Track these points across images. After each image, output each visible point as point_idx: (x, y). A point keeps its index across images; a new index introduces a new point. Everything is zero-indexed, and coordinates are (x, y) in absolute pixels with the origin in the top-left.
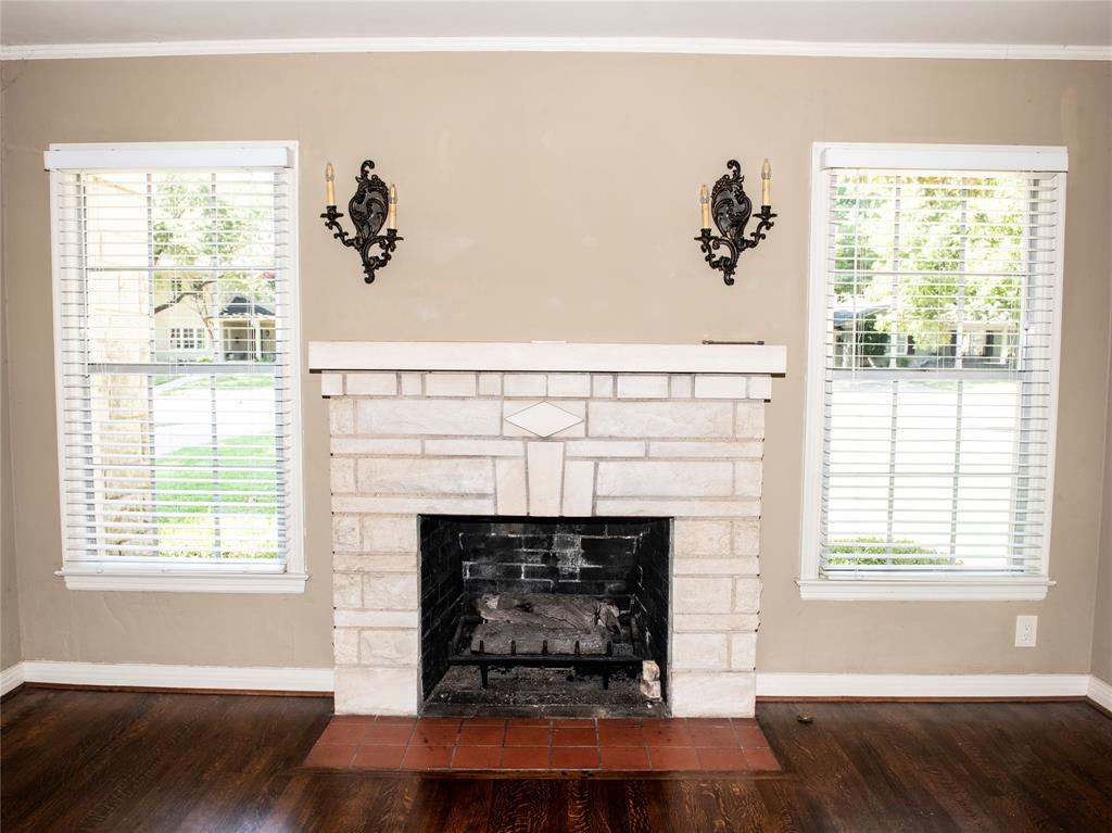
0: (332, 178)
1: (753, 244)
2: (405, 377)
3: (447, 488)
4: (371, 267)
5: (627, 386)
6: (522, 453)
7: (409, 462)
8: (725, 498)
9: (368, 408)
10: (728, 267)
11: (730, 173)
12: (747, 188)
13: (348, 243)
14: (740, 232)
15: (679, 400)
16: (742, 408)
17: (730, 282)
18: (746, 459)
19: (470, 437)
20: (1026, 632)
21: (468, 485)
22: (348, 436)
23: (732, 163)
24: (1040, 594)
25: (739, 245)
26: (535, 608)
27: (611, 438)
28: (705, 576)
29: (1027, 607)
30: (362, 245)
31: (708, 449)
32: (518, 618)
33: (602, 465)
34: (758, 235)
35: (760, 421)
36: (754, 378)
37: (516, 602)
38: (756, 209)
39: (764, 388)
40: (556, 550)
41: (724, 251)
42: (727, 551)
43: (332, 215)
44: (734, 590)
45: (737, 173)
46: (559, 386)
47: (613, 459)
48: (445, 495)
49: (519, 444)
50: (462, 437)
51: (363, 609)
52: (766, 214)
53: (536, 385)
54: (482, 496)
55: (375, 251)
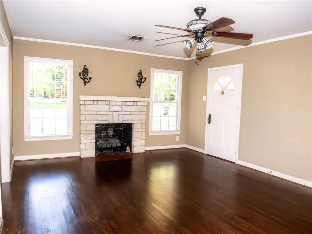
0: (80, 68)
1: (143, 83)
2: (94, 102)
3: (100, 119)
4: (85, 83)
5: (128, 104)
6: (112, 114)
7: (95, 115)
8: (141, 120)
9: (87, 106)
10: (139, 86)
11: (140, 72)
12: (143, 74)
13: (82, 79)
14: (141, 81)
15: (135, 105)
16: (143, 107)
17: (140, 88)
18: (144, 114)
19: (104, 111)
20: (178, 139)
21: (104, 119)
22: (85, 111)
23: (140, 70)
24: (179, 133)
25: (141, 83)
26: (108, 140)
27: (125, 111)
28: (138, 132)
29: (177, 135)
30: (84, 79)
31: (138, 113)
32: (106, 142)
33: (124, 115)
34: (144, 81)
35: (145, 109)
36: (145, 103)
37: (105, 139)
38: (144, 77)
39: (146, 104)
40: (108, 131)
41: (139, 83)
42: (141, 128)
43: (80, 74)
44: (142, 134)
45: (141, 72)
46: (118, 103)
47: (126, 114)
48: (100, 120)
49: (112, 112)
50: (103, 111)
51: (86, 140)
52: (145, 78)
53: (115, 103)
54: (106, 120)
55: (86, 80)
